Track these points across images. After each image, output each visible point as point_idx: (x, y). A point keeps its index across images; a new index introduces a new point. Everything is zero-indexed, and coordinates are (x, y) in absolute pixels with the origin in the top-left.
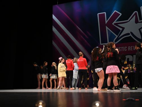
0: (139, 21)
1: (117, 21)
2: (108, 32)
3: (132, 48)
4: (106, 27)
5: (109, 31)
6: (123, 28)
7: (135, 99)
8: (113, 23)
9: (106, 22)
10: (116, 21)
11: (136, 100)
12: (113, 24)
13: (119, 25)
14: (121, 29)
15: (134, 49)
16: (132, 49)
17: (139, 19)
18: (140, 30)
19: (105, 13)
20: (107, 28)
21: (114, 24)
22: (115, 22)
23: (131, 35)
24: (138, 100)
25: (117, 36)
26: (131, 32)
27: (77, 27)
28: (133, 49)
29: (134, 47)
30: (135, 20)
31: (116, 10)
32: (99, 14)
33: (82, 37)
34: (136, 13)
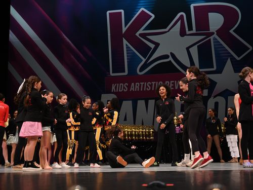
0: (188, 32)
1: (146, 29)
2: (127, 51)
3: (172, 83)
4: (124, 40)
5: (129, 48)
6: (157, 45)
7: (166, 184)
8: (137, 32)
9: (124, 29)
10: (144, 30)
11: (168, 185)
12: (137, 34)
13: (148, 37)
14: (152, 46)
15: (176, 88)
16: (172, 87)
17: (187, 29)
18: (188, 49)
19: (122, 11)
20: (125, 42)
21: (140, 35)
22: (141, 31)
23: (170, 59)
24: (172, 185)
25: (144, 60)
26: (171, 53)
27: (64, 35)
28: (174, 87)
29: (176, 82)
30: (179, 30)
31: (145, 8)
32: (110, 13)
33: (73, 57)
34: (182, 16)
